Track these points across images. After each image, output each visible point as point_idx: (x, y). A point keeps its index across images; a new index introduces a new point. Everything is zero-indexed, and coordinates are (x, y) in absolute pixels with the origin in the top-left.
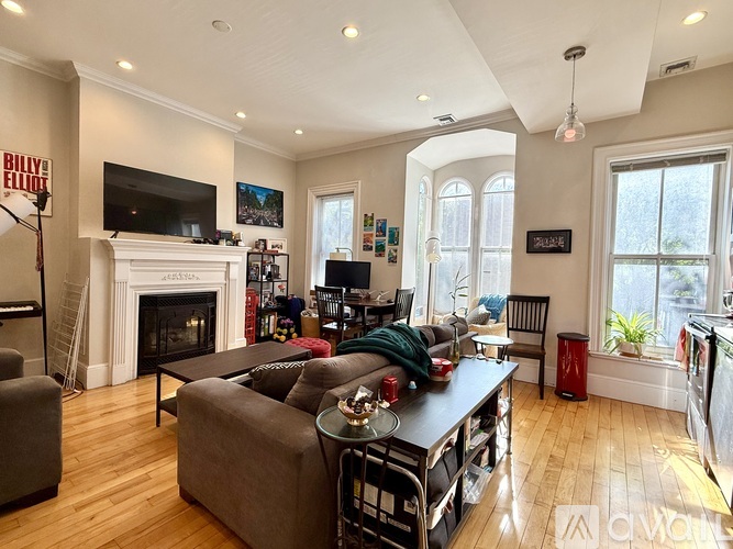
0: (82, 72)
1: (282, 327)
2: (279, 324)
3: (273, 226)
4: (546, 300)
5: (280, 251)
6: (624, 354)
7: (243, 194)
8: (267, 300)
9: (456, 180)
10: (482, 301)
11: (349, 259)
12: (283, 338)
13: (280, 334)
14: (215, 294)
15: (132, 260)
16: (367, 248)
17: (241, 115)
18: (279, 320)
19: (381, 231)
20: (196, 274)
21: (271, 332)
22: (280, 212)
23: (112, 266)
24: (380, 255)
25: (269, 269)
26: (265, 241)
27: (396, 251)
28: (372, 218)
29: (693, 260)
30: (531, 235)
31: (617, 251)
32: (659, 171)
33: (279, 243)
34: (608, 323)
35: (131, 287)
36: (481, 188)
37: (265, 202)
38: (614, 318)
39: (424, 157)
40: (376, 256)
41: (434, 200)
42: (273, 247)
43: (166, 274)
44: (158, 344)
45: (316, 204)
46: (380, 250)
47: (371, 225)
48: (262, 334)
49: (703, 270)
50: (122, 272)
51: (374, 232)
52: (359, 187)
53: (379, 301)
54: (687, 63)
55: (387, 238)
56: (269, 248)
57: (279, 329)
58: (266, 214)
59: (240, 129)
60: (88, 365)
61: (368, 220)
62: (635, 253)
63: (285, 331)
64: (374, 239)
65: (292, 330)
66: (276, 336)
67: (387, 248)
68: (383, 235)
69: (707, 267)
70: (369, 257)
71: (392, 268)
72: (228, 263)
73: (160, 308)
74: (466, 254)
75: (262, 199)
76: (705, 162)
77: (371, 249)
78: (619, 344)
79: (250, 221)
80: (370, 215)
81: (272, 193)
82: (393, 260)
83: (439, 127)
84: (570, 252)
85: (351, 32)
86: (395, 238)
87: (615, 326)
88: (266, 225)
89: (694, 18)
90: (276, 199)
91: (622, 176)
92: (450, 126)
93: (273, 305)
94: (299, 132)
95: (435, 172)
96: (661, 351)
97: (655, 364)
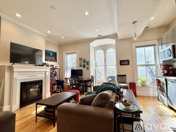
0: (2, 16)
1: (59, 88)
2: (58, 88)
3: (54, 61)
4: (125, 75)
5: (57, 68)
6: (143, 86)
7: (47, 53)
8: (54, 81)
9: (100, 50)
10: (109, 77)
11: (76, 69)
12: (59, 91)
13: (58, 90)
14: (42, 80)
15: (19, 72)
16: (81, 66)
17: (49, 32)
18: (58, 87)
19: (84, 62)
20: (37, 75)
21: (55, 90)
22: (56, 58)
23: (12, 74)
24: (84, 68)
25: (54, 73)
26: (53, 65)
27: (88, 66)
28: (82, 59)
29: (152, 65)
30: (121, 61)
31: (138, 64)
32: (144, 48)
33: (57, 66)
34: (138, 79)
35: (18, 80)
36: (106, 52)
37: (52, 55)
38: (139, 78)
39: (93, 44)
40: (83, 68)
41: (95, 54)
42: (55, 67)
43: (29, 75)
44: (26, 97)
45: (65, 55)
46: (84, 66)
47: (82, 60)
48: (53, 91)
49: (154, 67)
50: (16, 75)
51: (82, 62)
52: (78, 51)
53: (85, 79)
54: (148, 27)
55: (86, 63)
56: (54, 67)
57: (58, 89)
58: (53, 58)
59: (47, 36)
60: (3, 106)
61: (80, 59)
62: (141, 64)
63: (60, 89)
64: (82, 64)
65: (61, 89)
66: (57, 91)
67: (86, 66)
68: (85, 63)
69: (155, 67)
70: (81, 68)
71: (88, 71)
72: (46, 71)
73: (27, 86)
74: (103, 67)
75: (51, 54)
76: (152, 46)
77: (82, 66)
78: (141, 84)
79: (49, 60)
80: (81, 58)
81: (54, 53)
82: (88, 69)
83: (98, 37)
84: (129, 65)
85: (87, 13)
86: (88, 63)
87: (139, 80)
88: (53, 61)
89: (152, 18)
90: (55, 54)
91: (137, 49)
92: (100, 38)
93: (56, 82)
94: (63, 37)
95: (95, 48)
96: (149, 84)
97: (148, 87)
